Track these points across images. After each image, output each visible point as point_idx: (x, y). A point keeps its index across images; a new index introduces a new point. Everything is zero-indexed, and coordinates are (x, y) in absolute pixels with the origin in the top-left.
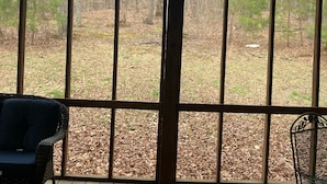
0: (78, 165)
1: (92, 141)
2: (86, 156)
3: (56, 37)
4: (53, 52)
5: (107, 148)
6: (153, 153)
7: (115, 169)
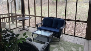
0: (68, 31)
1: (71, 26)
2: (70, 29)
3: (64, 2)
4: (63, 6)
5: (74, 28)
6: (85, 30)
7: (76, 33)
